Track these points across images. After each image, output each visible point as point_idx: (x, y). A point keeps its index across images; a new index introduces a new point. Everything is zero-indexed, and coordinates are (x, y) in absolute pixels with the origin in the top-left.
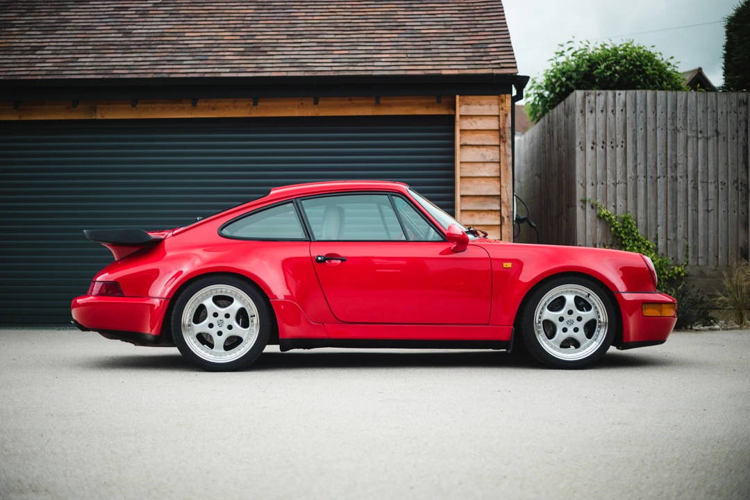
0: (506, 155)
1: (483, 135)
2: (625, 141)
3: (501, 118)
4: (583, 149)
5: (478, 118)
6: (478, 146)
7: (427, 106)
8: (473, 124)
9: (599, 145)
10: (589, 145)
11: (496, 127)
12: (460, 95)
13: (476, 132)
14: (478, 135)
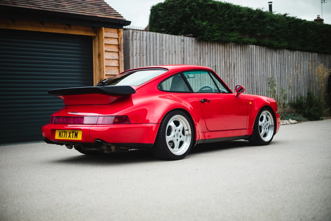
0: (121, 57)
1: (112, 47)
2: (146, 53)
3: (119, 39)
4: (133, 56)
5: (111, 39)
6: (110, 52)
7: (86, 31)
8: (109, 41)
9: (138, 54)
10: (134, 54)
11: (117, 44)
12: (105, 27)
13: (109, 45)
14: (110, 47)
